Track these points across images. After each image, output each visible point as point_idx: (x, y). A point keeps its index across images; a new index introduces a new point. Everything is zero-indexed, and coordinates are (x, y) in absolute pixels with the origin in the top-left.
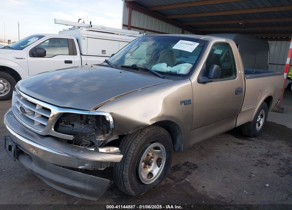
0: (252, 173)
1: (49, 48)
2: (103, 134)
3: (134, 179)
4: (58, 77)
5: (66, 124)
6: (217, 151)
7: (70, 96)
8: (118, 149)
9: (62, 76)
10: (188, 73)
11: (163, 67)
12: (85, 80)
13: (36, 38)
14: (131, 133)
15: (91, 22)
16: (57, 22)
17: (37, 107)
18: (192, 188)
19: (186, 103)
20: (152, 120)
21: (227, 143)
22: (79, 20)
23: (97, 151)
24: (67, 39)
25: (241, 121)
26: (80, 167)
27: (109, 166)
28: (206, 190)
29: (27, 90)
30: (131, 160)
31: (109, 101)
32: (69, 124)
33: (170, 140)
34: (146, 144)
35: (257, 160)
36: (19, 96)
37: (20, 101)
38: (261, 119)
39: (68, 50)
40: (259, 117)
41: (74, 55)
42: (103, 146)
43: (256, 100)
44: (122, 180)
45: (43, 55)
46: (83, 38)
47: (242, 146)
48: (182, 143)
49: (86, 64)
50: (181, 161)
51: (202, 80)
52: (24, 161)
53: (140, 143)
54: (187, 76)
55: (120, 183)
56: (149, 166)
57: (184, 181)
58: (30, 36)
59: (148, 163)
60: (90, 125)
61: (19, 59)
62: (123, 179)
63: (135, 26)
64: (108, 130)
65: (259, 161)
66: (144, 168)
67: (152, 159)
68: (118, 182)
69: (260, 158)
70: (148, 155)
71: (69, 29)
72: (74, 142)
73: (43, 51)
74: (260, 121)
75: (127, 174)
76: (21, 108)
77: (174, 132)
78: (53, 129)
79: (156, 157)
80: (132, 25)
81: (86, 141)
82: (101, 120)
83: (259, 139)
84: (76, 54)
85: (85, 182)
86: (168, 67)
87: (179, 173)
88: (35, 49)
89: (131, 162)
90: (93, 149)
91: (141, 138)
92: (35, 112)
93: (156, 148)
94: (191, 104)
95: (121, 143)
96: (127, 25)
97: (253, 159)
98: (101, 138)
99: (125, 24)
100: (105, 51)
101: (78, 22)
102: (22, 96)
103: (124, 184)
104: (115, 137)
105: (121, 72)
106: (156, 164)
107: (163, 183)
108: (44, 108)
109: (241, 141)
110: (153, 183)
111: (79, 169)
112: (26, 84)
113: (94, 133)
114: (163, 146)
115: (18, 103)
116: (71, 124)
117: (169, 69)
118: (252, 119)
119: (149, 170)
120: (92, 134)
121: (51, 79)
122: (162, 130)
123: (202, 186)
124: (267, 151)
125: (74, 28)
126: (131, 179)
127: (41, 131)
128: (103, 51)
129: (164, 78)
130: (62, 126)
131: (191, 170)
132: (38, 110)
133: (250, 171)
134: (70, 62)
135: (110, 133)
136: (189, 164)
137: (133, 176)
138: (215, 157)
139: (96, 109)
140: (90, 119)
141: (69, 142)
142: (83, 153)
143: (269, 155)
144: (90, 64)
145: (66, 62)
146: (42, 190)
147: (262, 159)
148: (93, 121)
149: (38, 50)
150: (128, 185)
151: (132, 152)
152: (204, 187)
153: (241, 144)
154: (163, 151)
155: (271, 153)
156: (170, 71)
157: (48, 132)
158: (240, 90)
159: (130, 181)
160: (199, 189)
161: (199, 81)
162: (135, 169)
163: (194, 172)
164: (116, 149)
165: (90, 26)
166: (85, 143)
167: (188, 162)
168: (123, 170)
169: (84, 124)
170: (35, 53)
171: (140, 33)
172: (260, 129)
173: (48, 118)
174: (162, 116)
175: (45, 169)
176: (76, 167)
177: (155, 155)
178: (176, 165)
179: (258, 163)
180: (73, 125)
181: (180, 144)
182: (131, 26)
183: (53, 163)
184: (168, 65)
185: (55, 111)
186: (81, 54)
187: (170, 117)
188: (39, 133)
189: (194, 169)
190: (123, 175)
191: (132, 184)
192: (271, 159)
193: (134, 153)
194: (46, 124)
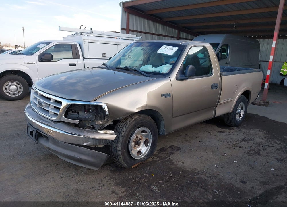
0: (225, 153)
1: (55, 53)
2: (101, 119)
3: (126, 154)
4: (63, 78)
5: (73, 113)
6: (199, 137)
7: (74, 92)
8: (113, 131)
9: (67, 77)
10: (168, 72)
11: (149, 68)
12: (88, 80)
13: (44, 44)
14: (122, 118)
15: (91, 29)
16: (61, 30)
17: (51, 101)
18: (173, 164)
19: (166, 96)
20: (138, 108)
21: (210, 131)
22: (81, 26)
23: (97, 132)
24: (71, 44)
25: (220, 112)
26: (84, 144)
27: (106, 144)
28: (184, 165)
29: (43, 88)
30: (123, 139)
31: (105, 95)
32: (76, 113)
33: (155, 126)
34: (135, 128)
35: (233, 144)
36: (36, 93)
37: (37, 97)
38: (241, 111)
39: (72, 54)
40: (239, 109)
41: (77, 58)
42: (102, 129)
43: (234, 94)
44: (116, 155)
45: (50, 59)
46: (84, 43)
47: (222, 134)
48: (164, 128)
49: (88, 67)
50: (167, 145)
51: (179, 78)
52: (42, 141)
53: (130, 127)
54: (167, 75)
55: (115, 157)
56: (138, 145)
57: (167, 158)
58: (38, 43)
59: (137, 143)
60: (91, 112)
61: (30, 63)
62: (117, 153)
63: (133, 29)
64: (104, 117)
65: (234, 144)
66: (134, 147)
67: (141, 141)
68: (113, 156)
69: (236, 142)
70: (137, 137)
71: (72, 35)
72: (79, 126)
73: (50, 56)
74: (240, 112)
75: (120, 149)
76: (39, 102)
77: (159, 119)
78: (64, 116)
79: (144, 139)
80: (130, 28)
81: (88, 125)
82: (99, 109)
83: (239, 128)
84: (79, 58)
85: (88, 155)
86: (153, 68)
87: (164, 153)
88: (43, 54)
89: (122, 140)
90: (94, 131)
91: (130, 123)
92: (49, 105)
93: (144, 132)
94: (170, 96)
95: (116, 127)
96: (126, 28)
97: (229, 143)
98: (100, 123)
99: (123, 28)
100: (105, 54)
101: (80, 28)
102: (39, 93)
103: (118, 157)
104: (110, 123)
105: (115, 73)
106: (144, 145)
107: (150, 159)
108: (56, 101)
109: (223, 130)
110: (141, 159)
111: (83, 145)
112: (43, 84)
113: (95, 119)
114: (149, 130)
115: (36, 98)
116: (77, 113)
117: (154, 69)
118: (231, 111)
119: (138, 149)
120: (93, 119)
121: (58, 80)
122: (148, 118)
123: (182, 162)
124: (244, 137)
125: (77, 34)
126: (123, 154)
127: (54, 119)
128: (103, 54)
129: (149, 77)
130: (71, 114)
131: (175, 151)
132: (52, 103)
133: (224, 152)
134: (74, 65)
135: (106, 119)
136: (174, 147)
137: (125, 152)
138: (197, 142)
139: (95, 101)
140: (91, 108)
141: (76, 125)
142: (86, 133)
143: (244, 140)
144: (90, 67)
145: (71, 65)
146: (56, 165)
147: (237, 143)
148: (93, 110)
149: (45, 55)
150: (121, 158)
151: (123, 133)
152: (183, 163)
153: (223, 132)
154: (149, 134)
155: (246, 139)
156: (155, 71)
157: (60, 118)
158: (216, 85)
159: (122, 155)
160: (179, 164)
161: (177, 79)
162: (126, 146)
163: (176, 153)
164: (112, 132)
165: (91, 32)
166: (88, 127)
167: (173, 146)
168: (117, 146)
169: (87, 112)
170: (43, 58)
171: (137, 37)
172: (240, 119)
173: (59, 109)
174: (146, 106)
175: (59, 146)
176: (81, 144)
177: (143, 137)
178: (163, 148)
179: (233, 146)
180: (79, 113)
181: (163, 129)
182: (129, 30)
183: (65, 142)
184: (153, 66)
185: (65, 103)
186: (84, 57)
187: (152, 106)
188: (53, 120)
189: (177, 151)
190: (117, 151)
191: (124, 158)
192: (245, 143)
193: (125, 134)
194: (58, 113)
